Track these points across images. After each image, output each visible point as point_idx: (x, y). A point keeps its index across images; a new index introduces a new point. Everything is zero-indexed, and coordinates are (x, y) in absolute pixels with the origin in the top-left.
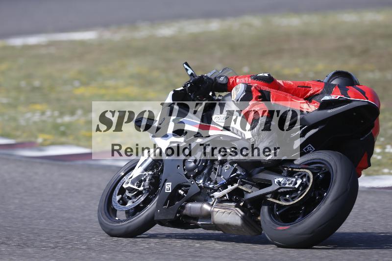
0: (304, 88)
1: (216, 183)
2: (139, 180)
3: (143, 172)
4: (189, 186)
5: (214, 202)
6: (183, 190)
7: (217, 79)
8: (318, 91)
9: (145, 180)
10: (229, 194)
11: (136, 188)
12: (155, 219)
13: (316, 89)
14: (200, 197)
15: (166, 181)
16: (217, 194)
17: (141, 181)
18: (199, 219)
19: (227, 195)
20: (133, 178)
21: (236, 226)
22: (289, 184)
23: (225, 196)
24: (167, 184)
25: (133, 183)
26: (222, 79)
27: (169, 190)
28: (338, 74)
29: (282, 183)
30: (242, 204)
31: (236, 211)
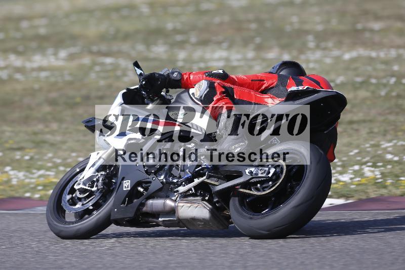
0: (258, 82)
1: (180, 177)
2: (91, 181)
3: (94, 173)
4: (150, 182)
5: (177, 198)
6: (142, 187)
7: (171, 75)
8: (272, 84)
9: (98, 180)
10: (195, 187)
11: (89, 188)
12: (111, 218)
13: (270, 82)
14: (162, 194)
15: (123, 179)
16: (182, 189)
17: (93, 182)
18: (161, 216)
19: (193, 189)
20: (85, 179)
21: (204, 220)
22: (262, 174)
23: (191, 189)
24: (124, 181)
25: (84, 184)
26: (175, 75)
27: (128, 188)
28: (285, 65)
29: (254, 173)
30: (207, 198)
31: (204, 205)
